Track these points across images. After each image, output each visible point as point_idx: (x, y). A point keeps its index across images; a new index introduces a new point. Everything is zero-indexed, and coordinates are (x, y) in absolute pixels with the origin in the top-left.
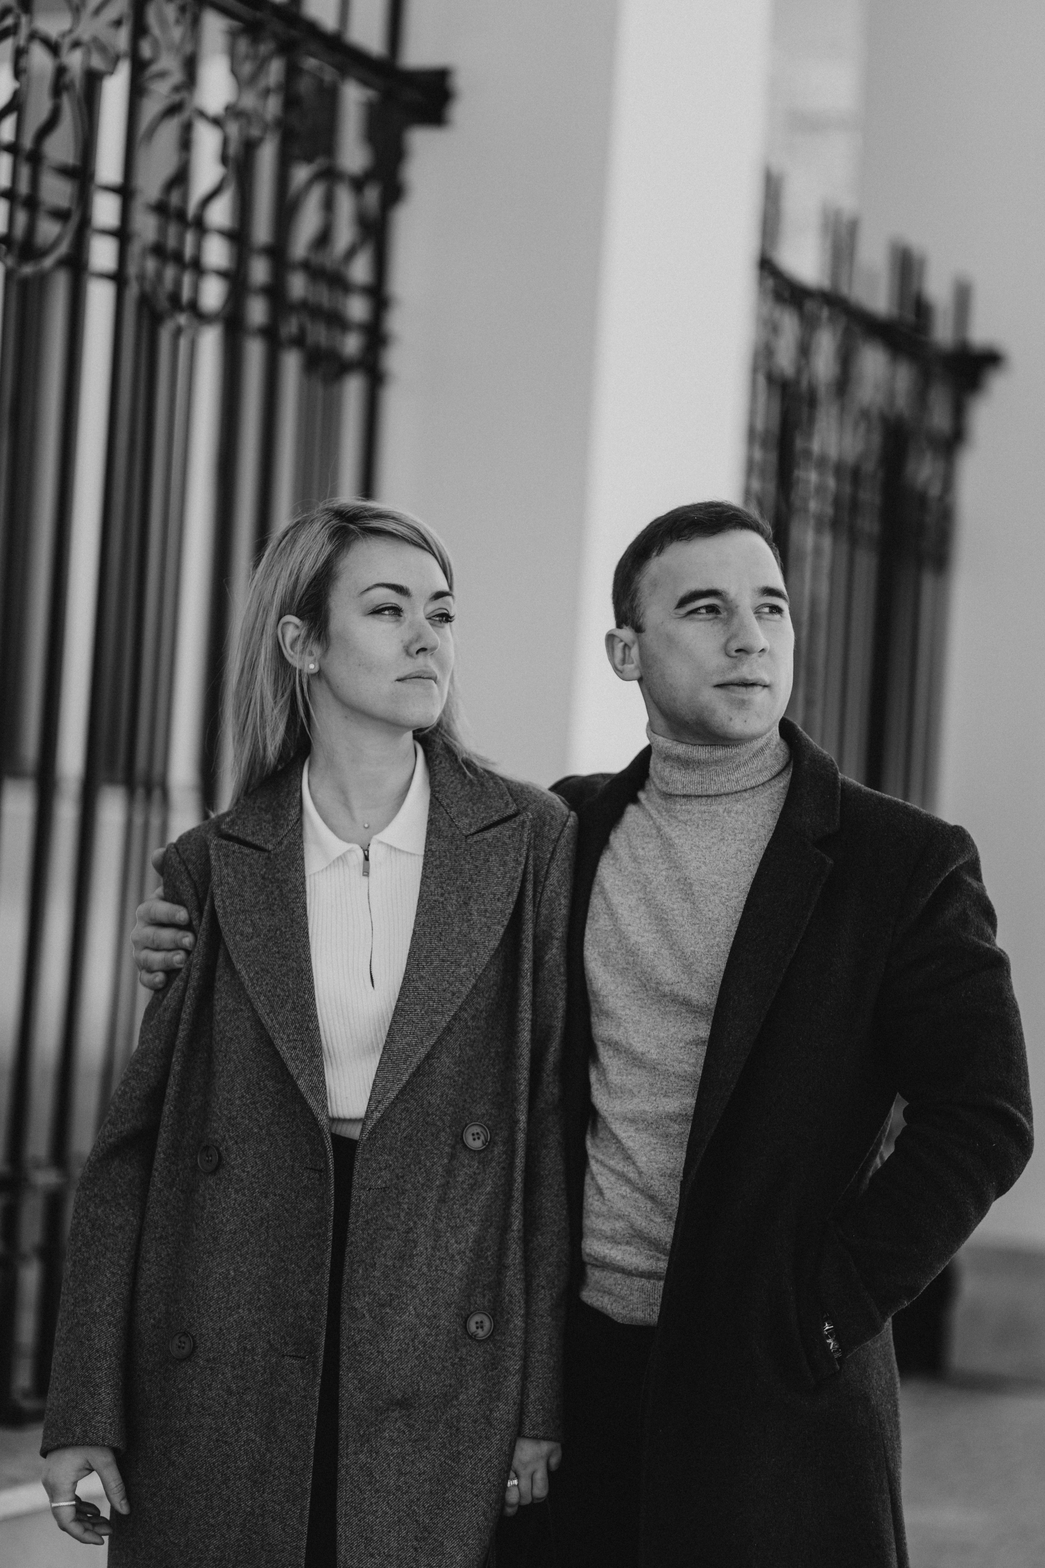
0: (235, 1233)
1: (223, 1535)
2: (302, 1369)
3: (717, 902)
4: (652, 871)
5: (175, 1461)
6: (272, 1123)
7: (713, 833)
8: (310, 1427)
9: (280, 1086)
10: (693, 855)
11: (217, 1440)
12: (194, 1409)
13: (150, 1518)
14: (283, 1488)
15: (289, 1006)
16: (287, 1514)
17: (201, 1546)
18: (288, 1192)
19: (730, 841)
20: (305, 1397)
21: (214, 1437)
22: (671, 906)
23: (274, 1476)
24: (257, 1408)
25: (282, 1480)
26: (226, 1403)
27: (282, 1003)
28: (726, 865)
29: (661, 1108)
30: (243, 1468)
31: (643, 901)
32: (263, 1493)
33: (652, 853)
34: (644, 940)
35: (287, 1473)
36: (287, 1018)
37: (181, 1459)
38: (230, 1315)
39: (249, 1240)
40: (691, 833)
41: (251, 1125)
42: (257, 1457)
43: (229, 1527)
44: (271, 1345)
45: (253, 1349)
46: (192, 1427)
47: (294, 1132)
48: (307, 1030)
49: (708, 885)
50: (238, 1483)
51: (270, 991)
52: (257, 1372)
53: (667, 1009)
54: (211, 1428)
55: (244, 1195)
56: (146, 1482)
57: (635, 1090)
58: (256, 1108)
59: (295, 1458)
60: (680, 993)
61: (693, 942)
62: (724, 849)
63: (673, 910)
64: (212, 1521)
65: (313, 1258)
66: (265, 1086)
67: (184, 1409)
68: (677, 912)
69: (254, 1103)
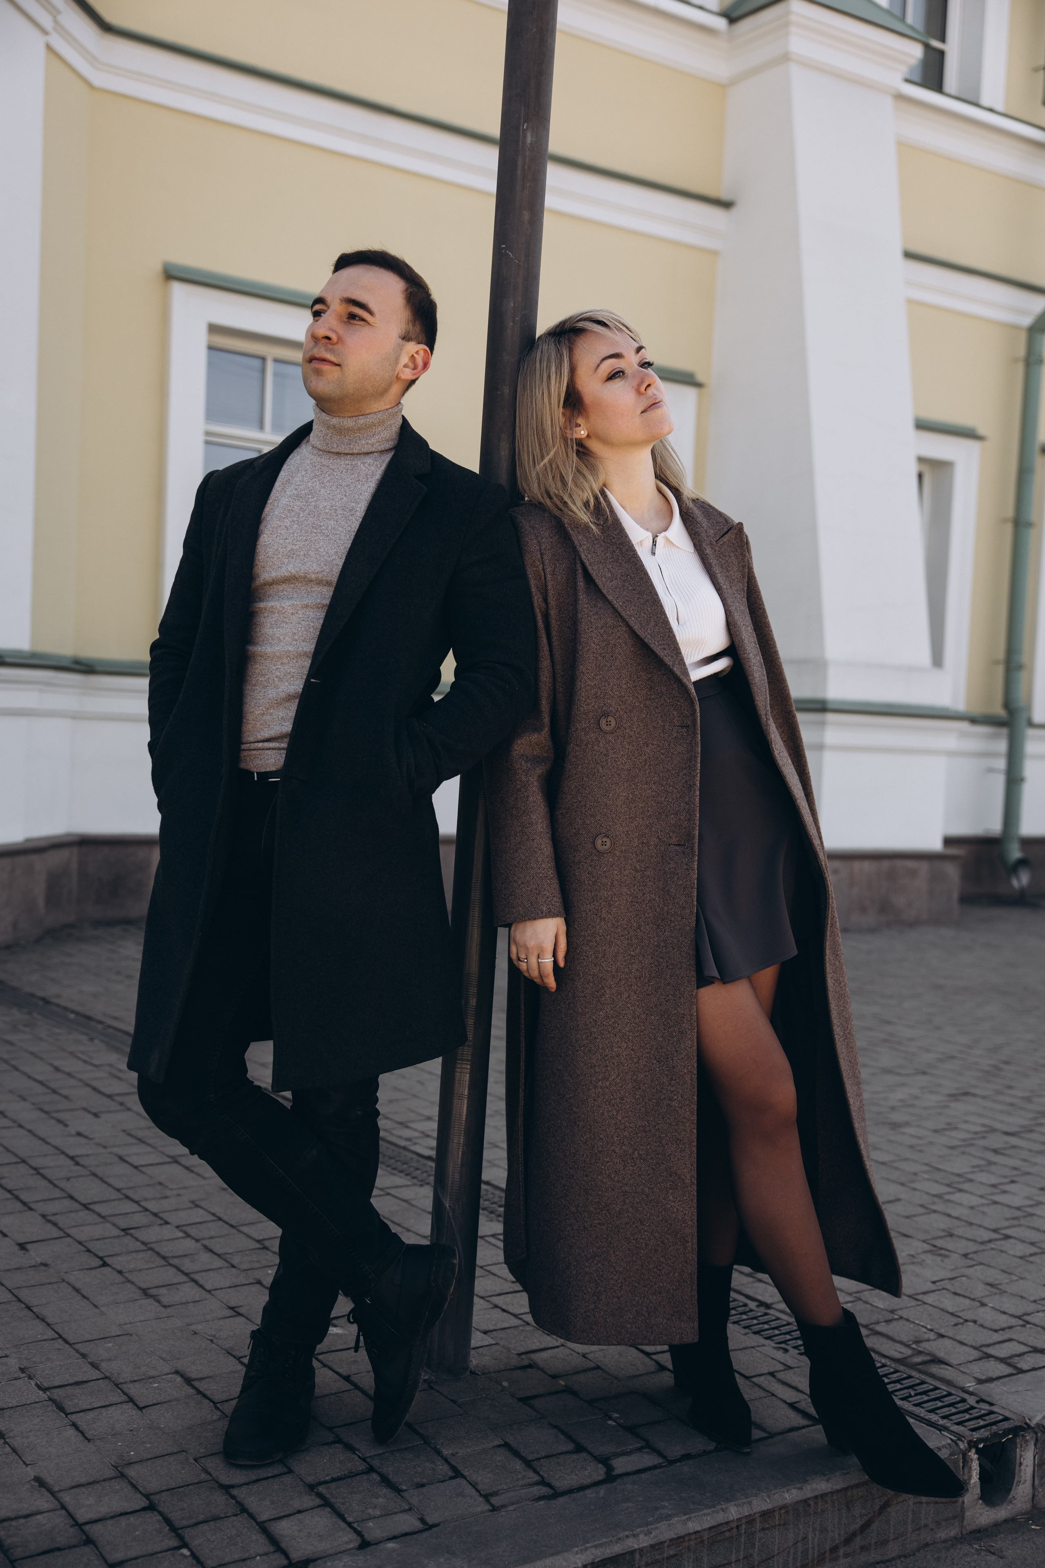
0: (630, 770)
1: (641, 962)
2: (684, 853)
3: (354, 520)
4: (305, 504)
5: (605, 917)
6: (646, 699)
7: (352, 476)
8: (692, 888)
9: (649, 676)
10: (338, 491)
11: (632, 902)
12: (616, 883)
13: (587, 957)
14: (677, 927)
15: (652, 624)
16: (682, 944)
17: (626, 970)
18: (663, 742)
19: (363, 482)
20: (687, 869)
21: (630, 900)
22: (319, 524)
23: (670, 921)
24: (655, 879)
25: (677, 923)
26: (634, 878)
27: (647, 622)
28: (360, 497)
29: (300, 649)
30: (650, 917)
31: (296, 522)
32: (665, 932)
33: (303, 492)
34: (297, 547)
35: (680, 918)
36: (653, 631)
37: (609, 916)
38: (632, 822)
39: (638, 774)
40: (337, 477)
41: (634, 701)
42: (658, 910)
43: (644, 956)
44: (660, 839)
45: (648, 842)
46: (615, 894)
47: (663, 704)
48: (669, 637)
49: (347, 510)
50: (647, 927)
51: (636, 614)
52: (652, 857)
53: (313, 589)
54: (627, 894)
55: (633, 746)
56: (582, 933)
57: (282, 638)
58: (636, 690)
59: (684, 908)
60: (324, 579)
61: (336, 546)
62: (359, 487)
63: (321, 526)
64: (633, 953)
65: (686, 782)
66: (641, 676)
67: (609, 883)
68: (323, 528)
69: (635, 687)
